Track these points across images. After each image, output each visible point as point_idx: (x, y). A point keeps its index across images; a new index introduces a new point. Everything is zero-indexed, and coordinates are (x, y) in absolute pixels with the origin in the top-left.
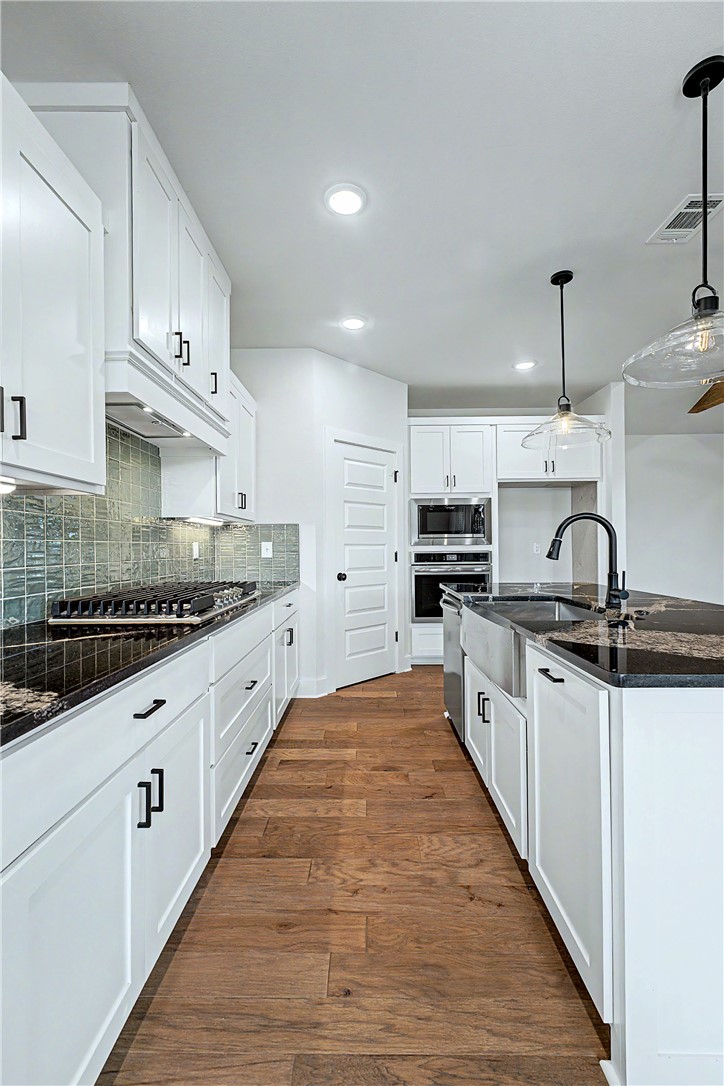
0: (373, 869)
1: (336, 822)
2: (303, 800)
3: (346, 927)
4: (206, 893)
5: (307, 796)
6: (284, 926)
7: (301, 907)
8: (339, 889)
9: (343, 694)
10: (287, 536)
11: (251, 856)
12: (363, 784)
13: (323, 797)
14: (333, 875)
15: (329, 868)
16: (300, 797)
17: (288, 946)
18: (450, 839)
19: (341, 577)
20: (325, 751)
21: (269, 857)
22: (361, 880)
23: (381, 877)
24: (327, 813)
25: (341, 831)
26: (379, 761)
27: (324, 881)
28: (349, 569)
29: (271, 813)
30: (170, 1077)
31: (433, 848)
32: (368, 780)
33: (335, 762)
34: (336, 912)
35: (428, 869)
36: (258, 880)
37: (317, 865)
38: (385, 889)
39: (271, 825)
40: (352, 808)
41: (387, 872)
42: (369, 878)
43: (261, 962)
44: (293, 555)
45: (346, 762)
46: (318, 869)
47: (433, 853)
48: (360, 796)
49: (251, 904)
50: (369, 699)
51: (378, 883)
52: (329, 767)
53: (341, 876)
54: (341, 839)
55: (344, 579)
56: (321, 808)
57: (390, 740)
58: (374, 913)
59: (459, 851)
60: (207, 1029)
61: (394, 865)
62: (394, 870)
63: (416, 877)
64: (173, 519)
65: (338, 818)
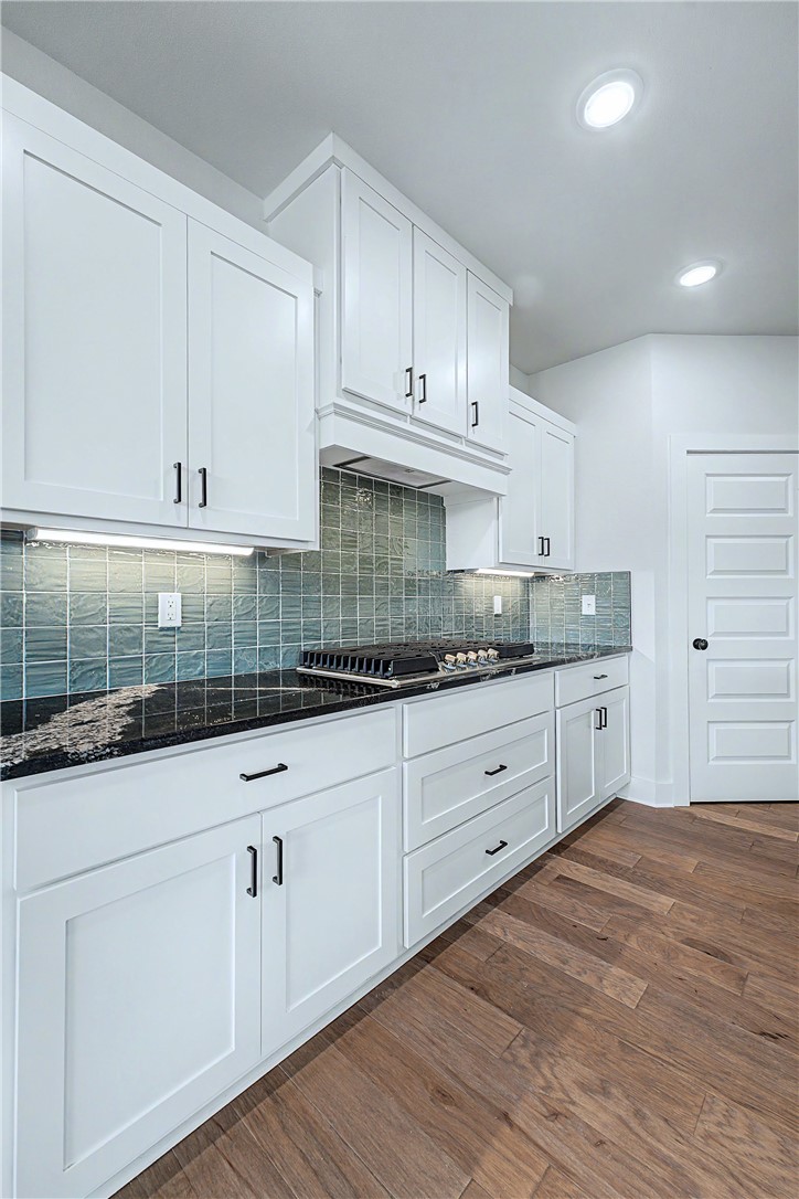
0: (600, 1098)
1: (585, 994)
2: (560, 941)
3: (513, 1157)
4: (393, 997)
5: (565, 938)
6: (442, 1095)
7: (475, 1084)
8: (534, 1093)
9: (699, 812)
10: (615, 588)
11: (457, 978)
12: (658, 957)
13: (583, 948)
14: (538, 1068)
15: (538, 1054)
16: (556, 935)
17: (431, 1125)
18: (773, 1137)
19: (700, 644)
20: (627, 885)
21: (477, 992)
22: (573, 1103)
23: (604, 1117)
24: (579, 974)
25: (585, 1010)
26: (704, 933)
27: (523, 1067)
28: (715, 634)
29: (510, 937)
30: (249, 1181)
31: (728, 1131)
32: (669, 953)
33: (631, 905)
34: (511, 1124)
35: (698, 1162)
36: (448, 1014)
37: (525, 1039)
38: (602, 1142)
39: (501, 952)
40: (619, 986)
41: (620, 1118)
42: (588, 1110)
43: (393, 1120)
44: (623, 612)
45: (648, 913)
46: (523, 1046)
47: (726, 1142)
48: (642, 971)
49: (426, 1041)
50: (739, 830)
51: (595, 1125)
52: (618, 909)
53: (549, 1075)
54: (581, 1024)
55: (704, 648)
56: (577, 963)
57: (744, 906)
58: (562, 1168)
59: (785, 1173)
60: (304, 1158)
61: (638, 1113)
62: (634, 1124)
63: (666, 1161)
64: (463, 571)
65: (591, 989)
